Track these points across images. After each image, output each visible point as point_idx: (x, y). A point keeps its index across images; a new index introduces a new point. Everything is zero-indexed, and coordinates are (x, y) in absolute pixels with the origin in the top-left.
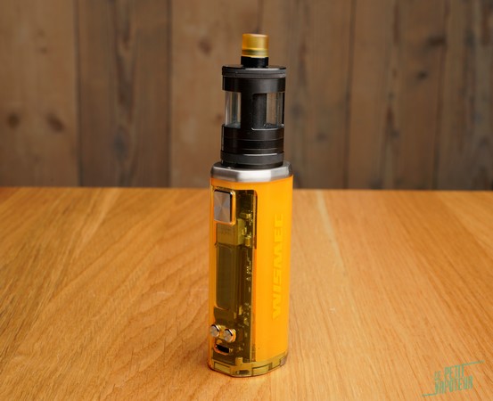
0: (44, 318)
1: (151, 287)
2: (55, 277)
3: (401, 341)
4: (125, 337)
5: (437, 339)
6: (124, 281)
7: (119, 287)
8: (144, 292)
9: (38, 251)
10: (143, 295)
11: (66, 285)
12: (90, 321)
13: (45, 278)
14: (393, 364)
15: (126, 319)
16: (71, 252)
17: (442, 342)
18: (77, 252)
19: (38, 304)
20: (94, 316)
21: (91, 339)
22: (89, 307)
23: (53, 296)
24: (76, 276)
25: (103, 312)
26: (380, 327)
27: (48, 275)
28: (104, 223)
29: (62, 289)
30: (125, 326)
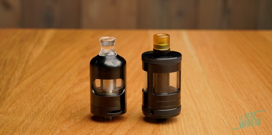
0: (13, 96)
1: (80, 80)
2: (18, 74)
3: (241, 107)
4: (65, 105)
5: (264, 106)
6: (62, 77)
7: (59, 80)
8: (75, 82)
9: (6, 62)
10: (75, 84)
11: (25, 79)
12: (42, 97)
13: (11, 75)
14: (237, 118)
15: (65, 96)
16: (27, 62)
17: (267, 107)
18: (31, 62)
19: (8, 88)
20: (45, 94)
21: (44, 106)
22: (41, 90)
23: (18, 84)
24: (31, 74)
25: (50, 92)
26: (227, 100)
27: (13, 73)
28: (46, 47)
29: (23, 81)
30: (65, 100)
